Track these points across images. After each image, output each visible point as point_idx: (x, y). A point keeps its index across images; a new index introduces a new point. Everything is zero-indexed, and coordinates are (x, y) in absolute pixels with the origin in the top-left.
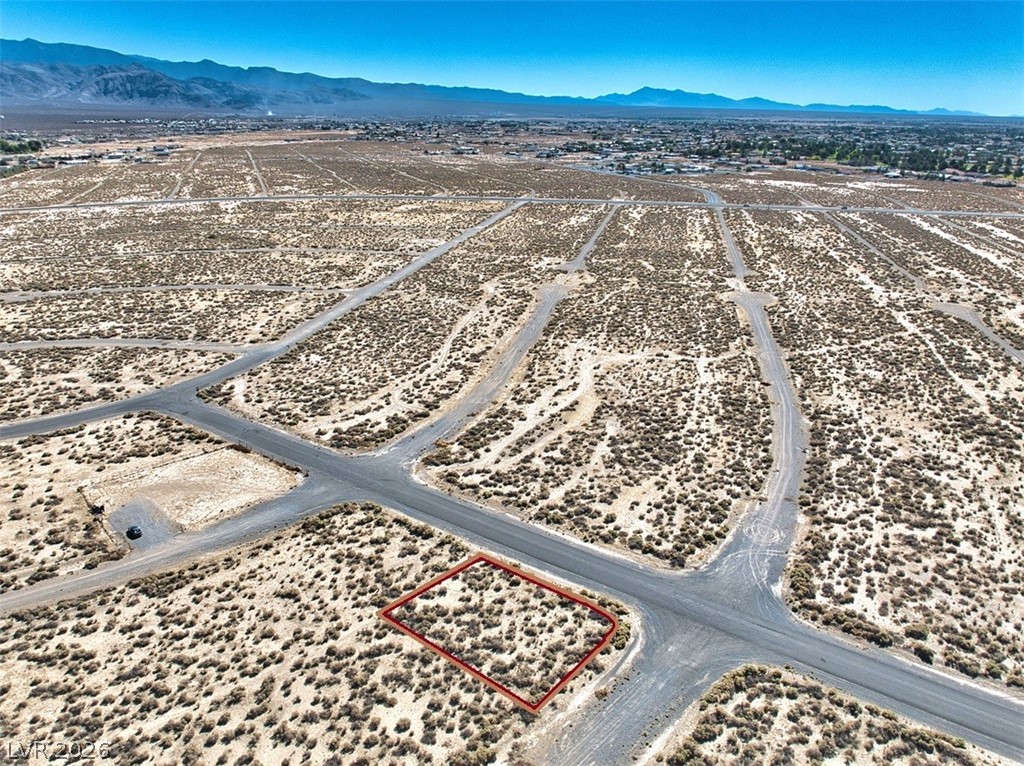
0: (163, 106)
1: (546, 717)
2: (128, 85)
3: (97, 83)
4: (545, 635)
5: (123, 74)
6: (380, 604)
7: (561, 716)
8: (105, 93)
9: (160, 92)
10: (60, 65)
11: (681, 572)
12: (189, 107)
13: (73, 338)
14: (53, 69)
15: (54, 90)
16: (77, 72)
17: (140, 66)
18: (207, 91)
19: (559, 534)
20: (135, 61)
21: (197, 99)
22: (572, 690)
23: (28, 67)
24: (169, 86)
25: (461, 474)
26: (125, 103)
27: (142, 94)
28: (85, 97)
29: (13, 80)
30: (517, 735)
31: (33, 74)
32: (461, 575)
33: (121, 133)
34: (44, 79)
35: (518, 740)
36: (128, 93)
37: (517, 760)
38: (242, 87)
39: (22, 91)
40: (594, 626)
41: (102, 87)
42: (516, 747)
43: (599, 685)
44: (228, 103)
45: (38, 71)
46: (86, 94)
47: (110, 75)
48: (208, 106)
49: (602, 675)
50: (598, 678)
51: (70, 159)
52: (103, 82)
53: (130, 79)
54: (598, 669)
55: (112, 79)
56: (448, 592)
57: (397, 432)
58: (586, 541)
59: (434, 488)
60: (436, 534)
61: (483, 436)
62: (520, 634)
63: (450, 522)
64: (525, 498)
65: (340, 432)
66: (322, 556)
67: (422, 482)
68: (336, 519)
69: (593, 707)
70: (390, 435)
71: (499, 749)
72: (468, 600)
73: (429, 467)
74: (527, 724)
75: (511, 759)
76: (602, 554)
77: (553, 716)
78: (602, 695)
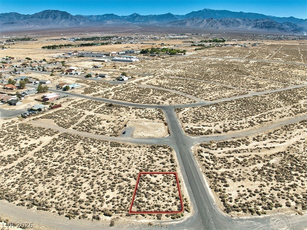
0: (272, 31)
1: (132, 218)
2: (263, 25)
3: (254, 24)
4: (161, 202)
5: (262, 21)
6: (141, 171)
7: (135, 220)
8: (255, 27)
9: (272, 27)
10: (246, 19)
11: (225, 214)
12: (279, 32)
13: (170, 89)
14: (244, 20)
15: (242, 26)
16: (250, 21)
17: (268, 19)
18: (288, 27)
19: (206, 181)
20: (267, 17)
21: (283, 29)
22: (145, 217)
23: (238, 20)
24: (275, 25)
25: (204, 151)
26: (260, 30)
27: (266, 27)
28: (249, 28)
29: (232, 23)
30: (121, 216)
31: (238, 21)
32: (165, 175)
33: (251, 38)
34: (241, 23)
35: (120, 217)
36: (262, 27)
37: (114, 220)
38: (299, 25)
39: (233, 26)
40: (175, 208)
41: (255, 25)
42: (117, 218)
43: (153, 222)
44: (293, 31)
45: (240, 20)
46: (250, 27)
47: (258, 22)
48: (285, 31)
49: (158, 221)
50: (156, 220)
51: (228, 45)
52: (256, 24)
53: (264, 23)
54: (159, 218)
55: (259, 23)
56: (157, 177)
57: (205, 134)
58: (210, 187)
59: (193, 152)
60: (175, 163)
61: (227, 145)
62: (156, 197)
63: (183, 162)
64: (211, 166)
65: (192, 128)
66: (146, 154)
67: (192, 149)
68: (160, 148)
69: (144, 225)
70: (202, 134)
71: (114, 215)
72: (158, 182)
73: (200, 146)
74: (126, 216)
75: (113, 219)
76: (209, 193)
77: (134, 219)
78: (150, 224)
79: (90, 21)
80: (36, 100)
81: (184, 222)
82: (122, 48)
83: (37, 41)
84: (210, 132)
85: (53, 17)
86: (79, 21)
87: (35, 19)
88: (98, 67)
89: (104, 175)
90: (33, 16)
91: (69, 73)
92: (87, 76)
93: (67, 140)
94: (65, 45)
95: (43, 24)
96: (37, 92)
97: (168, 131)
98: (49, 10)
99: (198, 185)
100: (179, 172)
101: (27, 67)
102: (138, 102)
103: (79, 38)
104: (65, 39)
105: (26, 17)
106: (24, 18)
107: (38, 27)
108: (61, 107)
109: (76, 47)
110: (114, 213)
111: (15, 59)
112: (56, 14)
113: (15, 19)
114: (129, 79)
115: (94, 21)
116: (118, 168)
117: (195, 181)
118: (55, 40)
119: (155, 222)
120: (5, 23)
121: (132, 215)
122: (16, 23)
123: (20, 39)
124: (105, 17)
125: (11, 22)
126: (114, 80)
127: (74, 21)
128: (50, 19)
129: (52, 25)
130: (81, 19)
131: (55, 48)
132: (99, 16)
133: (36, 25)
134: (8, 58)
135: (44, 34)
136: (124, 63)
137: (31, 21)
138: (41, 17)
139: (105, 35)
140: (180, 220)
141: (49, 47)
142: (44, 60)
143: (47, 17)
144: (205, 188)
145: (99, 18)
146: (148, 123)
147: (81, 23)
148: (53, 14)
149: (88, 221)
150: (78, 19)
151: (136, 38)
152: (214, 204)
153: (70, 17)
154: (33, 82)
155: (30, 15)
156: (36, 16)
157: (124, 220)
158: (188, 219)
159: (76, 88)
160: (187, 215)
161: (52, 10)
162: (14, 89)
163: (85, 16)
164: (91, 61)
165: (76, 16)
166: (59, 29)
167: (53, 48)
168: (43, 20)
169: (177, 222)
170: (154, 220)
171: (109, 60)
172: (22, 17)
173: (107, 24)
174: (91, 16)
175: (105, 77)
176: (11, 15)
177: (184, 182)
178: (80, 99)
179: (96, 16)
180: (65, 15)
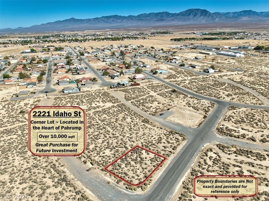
4: (132, 173)
6: (143, 146)
19: (185, 175)
22: (110, 177)
25: (214, 151)
32: (157, 156)
35: (97, 168)
40: (136, 182)
54: (118, 182)
56: (149, 155)
57: (235, 137)
58: (183, 182)
59: (203, 148)
60: (175, 150)
61: (247, 154)
62: (132, 168)
63: (183, 152)
64: (206, 167)
65: (227, 128)
66: (160, 136)
67: (204, 146)
68: (177, 135)
69: (104, 180)
70: (231, 136)
71: (96, 166)
72: (146, 158)
73: (216, 146)
74: (101, 170)
75: (92, 168)
76: (176, 186)
77: (103, 174)
78: (109, 183)
79: (226, 17)
80: (129, 78)
81: (132, 195)
82: (241, 43)
83: (172, 35)
84: (244, 136)
85: (194, 15)
86: (216, 18)
87: (179, 17)
88: (198, 59)
89: (116, 139)
90: (178, 15)
91: (169, 61)
92: (181, 65)
93: (120, 108)
94: (190, 39)
95: (184, 21)
96: (134, 72)
97: (201, 123)
98: (192, 9)
99: (174, 175)
100: (170, 159)
101: (146, 54)
102: (201, 93)
103: (207, 33)
104: (195, 33)
105: (173, 15)
106: (172, 16)
107: (180, 23)
108: (139, 86)
109: (198, 40)
110: (96, 165)
111: (144, 47)
112: (197, 12)
113: (165, 17)
114: (215, 72)
115: (230, 17)
116: (130, 138)
117: (176, 171)
118: (187, 34)
119: (113, 183)
120: (157, 20)
121: (105, 171)
122: (164, 20)
123: (161, 33)
124: (242, 13)
125: (161, 19)
126: (200, 71)
127: (211, 17)
128: (191, 16)
129: (191, 21)
130: (218, 16)
131: (180, 41)
132: (236, 12)
133: (179, 21)
134: (141, 46)
135: (181, 28)
136: (226, 57)
137: (176, 18)
138: (184, 14)
139: (234, 31)
140: (130, 192)
141: (175, 40)
142: (162, 49)
143: (189, 15)
144: (178, 180)
145: (236, 15)
146: (190, 112)
147: (217, 20)
148: (194, 12)
149: (79, 162)
150: (214, 16)
151: (264, 35)
152: (170, 196)
153: (208, 14)
154: (139, 65)
155: (176, 13)
156: (181, 14)
157: (98, 172)
158: (137, 195)
159: (164, 73)
160: (139, 192)
161: (195, 9)
162: (123, 68)
163: (223, 13)
164: (198, 53)
165: (215, 13)
166: (196, 25)
167: (178, 41)
168: (185, 17)
169: (126, 192)
170: (114, 182)
171: (214, 53)
172: (170, 16)
173: (242, 20)
174: (228, 13)
175: (195, 68)
176: (163, 14)
177: (165, 168)
178: (158, 82)
179: (233, 13)
180: (204, 13)
